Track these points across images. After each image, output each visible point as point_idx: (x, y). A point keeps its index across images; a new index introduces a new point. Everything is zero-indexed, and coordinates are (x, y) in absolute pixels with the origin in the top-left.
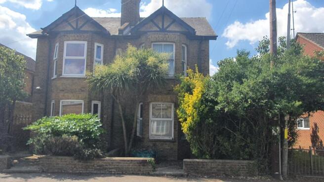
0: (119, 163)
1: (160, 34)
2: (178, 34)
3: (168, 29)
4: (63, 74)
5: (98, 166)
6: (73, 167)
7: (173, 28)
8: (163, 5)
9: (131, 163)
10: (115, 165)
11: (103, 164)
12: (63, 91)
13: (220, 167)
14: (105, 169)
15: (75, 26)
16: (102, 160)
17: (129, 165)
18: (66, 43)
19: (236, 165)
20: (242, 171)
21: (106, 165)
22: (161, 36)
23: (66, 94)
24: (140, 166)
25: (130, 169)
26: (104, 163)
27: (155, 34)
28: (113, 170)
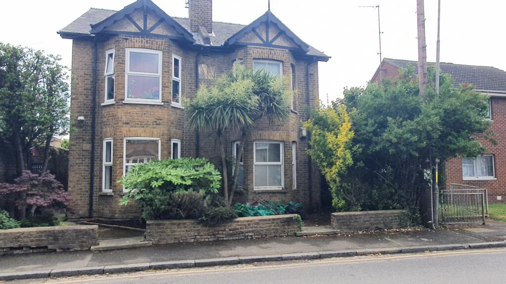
0: (257, 223)
1: (264, 49)
2: (287, 50)
3: (273, 43)
4: (126, 99)
5: (230, 230)
6: (196, 234)
7: (279, 42)
8: (269, 9)
9: (273, 223)
10: (252, 228)
11: (237, 227)
12: (128, 124)
13: (372, 219)
14: (239, 234)
15: (142, 27)
16: (236, 222)
17: (270, 226)
18: (128, 51)
19: (388, 217)
20: (394, 222)
21: (241, 228)
22: (265, 52)
23: (132, 129)
24: (284, 225)
25: (272, 231)
26: (238, 225)
27: (257, 48)
28: (250, 234)
